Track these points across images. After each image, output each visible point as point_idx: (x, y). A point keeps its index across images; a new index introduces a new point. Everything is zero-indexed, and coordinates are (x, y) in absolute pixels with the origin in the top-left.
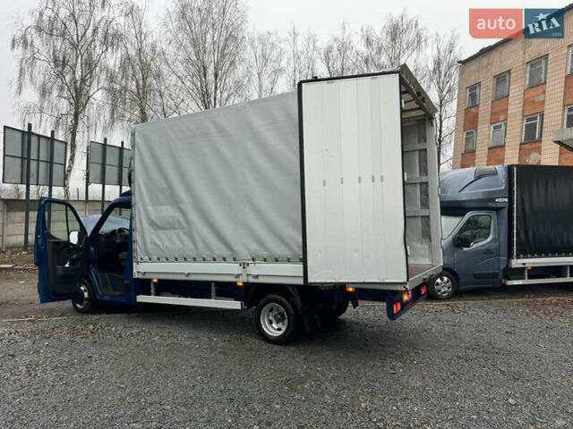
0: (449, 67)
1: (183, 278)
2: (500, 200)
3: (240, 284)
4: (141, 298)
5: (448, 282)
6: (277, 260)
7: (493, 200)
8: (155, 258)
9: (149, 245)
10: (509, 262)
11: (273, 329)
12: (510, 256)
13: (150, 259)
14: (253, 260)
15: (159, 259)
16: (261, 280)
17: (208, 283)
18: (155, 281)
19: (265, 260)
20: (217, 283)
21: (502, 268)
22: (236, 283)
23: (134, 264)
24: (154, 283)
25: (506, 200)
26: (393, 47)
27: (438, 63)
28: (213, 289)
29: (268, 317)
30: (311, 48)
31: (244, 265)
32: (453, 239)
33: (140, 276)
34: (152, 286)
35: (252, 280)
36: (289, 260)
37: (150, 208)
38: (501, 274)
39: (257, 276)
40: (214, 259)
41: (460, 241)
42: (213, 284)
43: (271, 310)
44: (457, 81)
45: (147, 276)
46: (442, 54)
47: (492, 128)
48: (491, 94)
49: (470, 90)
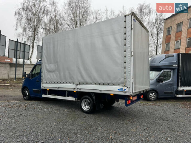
0: (161, 21)
1: (56, 89)
2: (175, 66)
3: (75, 92)
4: (44, 96)
5: (154, 95)
6: (87, 84)
7: (172, 66)
8: (48, 82)
9: (47, 78)
10: (177, 89)
11: (86, 108)
12: (178, 86)
13: (46, 82)
14: (79, 83)
15: (49, 82)
16: (82, 91)
17: (65, 91)
18: (48, 90)
19: (83, 83)
20: (68, 91)
21: (175, 90)
22: (73, 91)
23: (42, 84)
24: (48, 91)
25: (177, 66)
26: (141, 14)
27: (157, 20)
28: (66, 93)
29: (84, 103)
30: (112, 15)
31: (76, 85)
32: (157, 79)
33: (44, 88)
34: (47, 92)
35: (79, 90)
36: (91, 84)
37: (47, 65)
38: (174, 93)
39: (80, 89)
40: (67, 83)
41: (159, 80)
42: (66, 91)
43: (86, 101)
44: (163, 26)
46: (158, 17)
47: (176, 42)
48: (175, 30)
49: (168, 29)
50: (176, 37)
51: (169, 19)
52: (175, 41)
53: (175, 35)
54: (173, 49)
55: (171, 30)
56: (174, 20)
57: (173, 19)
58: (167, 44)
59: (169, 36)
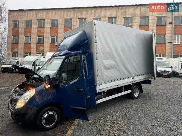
1: (116, 87)
9: (105, 77)
13: (105, 82)
15: (108, 82)
19: (137, 76)
31: (133, 78)
33: (100, 91)
34: (103, 94)
35: (134, 82)
40: (126, 78)
42: (123, 87)
47: (25, 37)
48: (24, 26)
49: (14, 22)
50: (25, 32)
51: (16, 12)
52: (25, 35)
53: (24, 29)
54: (23, 43)
55: (18, 23)
56: (22, 15)
57: (20, 13)
58: (13, 37)
59: (16, 29)
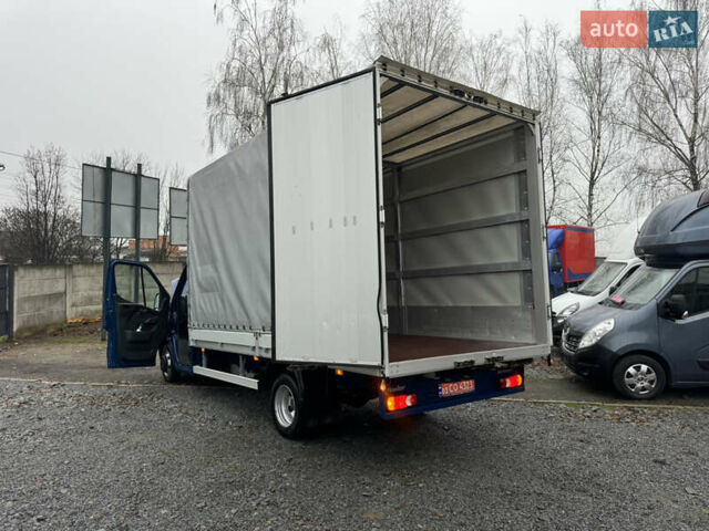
1: (218, 348)
3: (256, 359)
8: (201, 324)
9: (199, 310)
13: (198, 325)
14: (263, 329)
15: (203, 326)
18: (204, 350)
20: (243, 356)
23: (189, 330)
24: (204, 353)
28: (241, 362)
30: (551, 43)
31: (257, 336)
32: (658, 305)
33: (194, 344)
34: (203, 356)
35: (263, 354)
37: (199, 268)
39: (266, 350)
40: (237, 328)
41: (668, 309)
43: (290, 394)
45: (199, 345)
